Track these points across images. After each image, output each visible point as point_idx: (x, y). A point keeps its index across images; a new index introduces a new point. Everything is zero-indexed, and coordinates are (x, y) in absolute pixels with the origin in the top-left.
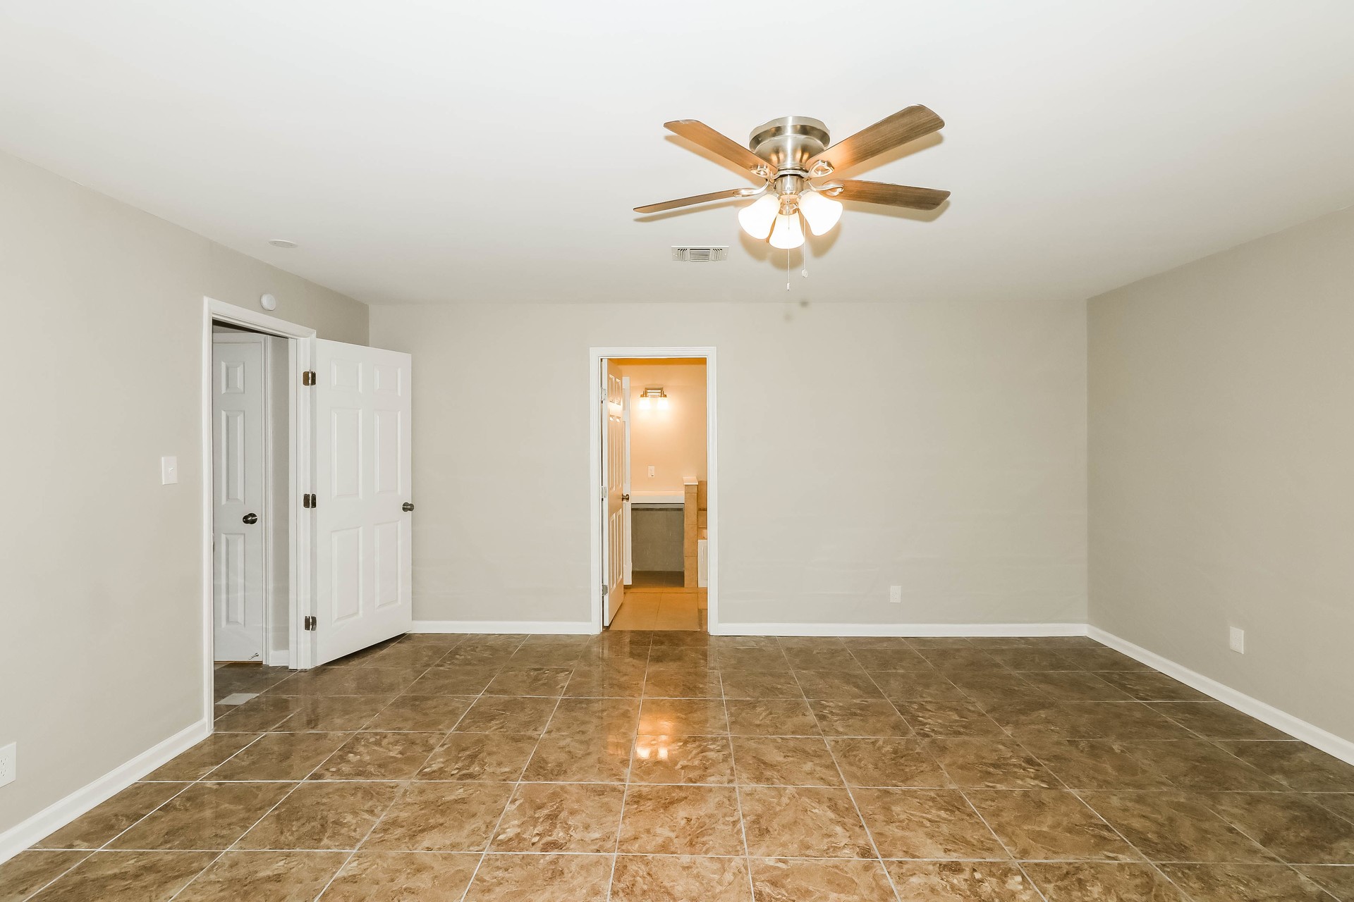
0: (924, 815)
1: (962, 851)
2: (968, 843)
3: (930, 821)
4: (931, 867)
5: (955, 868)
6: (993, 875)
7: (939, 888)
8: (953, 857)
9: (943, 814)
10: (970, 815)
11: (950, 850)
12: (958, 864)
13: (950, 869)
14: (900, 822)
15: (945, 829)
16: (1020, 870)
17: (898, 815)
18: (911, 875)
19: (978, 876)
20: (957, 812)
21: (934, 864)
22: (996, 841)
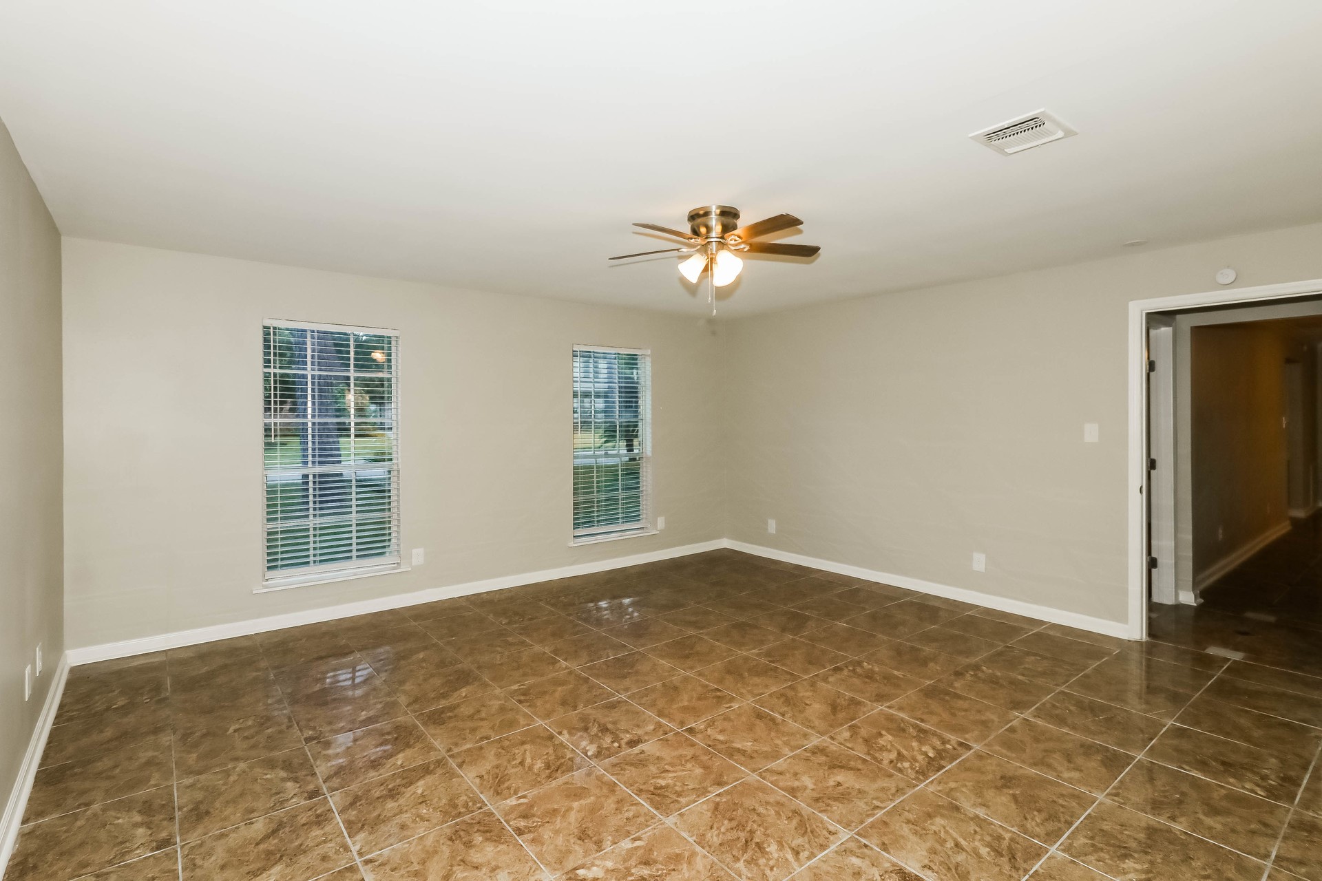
0: (675, 775)
1: (632, 756)
2: (632, 764)
3: (667, 771)
4: (646, 738)
5: (632, 743)
6: (606, 748)
7: (635, 729)
8: (637, 750)
9: (662, 782)
10: (641, 790)
11: (641, 753)
12: (632, 747)
13: (634, 741)
14: (688, 761)
15: (653, 769)
16: (590, 759)
17: (693, 766)
18: (655, 729)
19: (616, 745)
20: (652, 789)
21: (646, 741)
22: (611, 775)
